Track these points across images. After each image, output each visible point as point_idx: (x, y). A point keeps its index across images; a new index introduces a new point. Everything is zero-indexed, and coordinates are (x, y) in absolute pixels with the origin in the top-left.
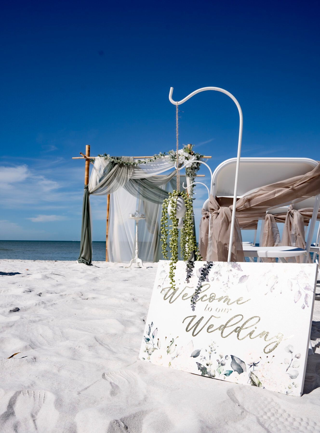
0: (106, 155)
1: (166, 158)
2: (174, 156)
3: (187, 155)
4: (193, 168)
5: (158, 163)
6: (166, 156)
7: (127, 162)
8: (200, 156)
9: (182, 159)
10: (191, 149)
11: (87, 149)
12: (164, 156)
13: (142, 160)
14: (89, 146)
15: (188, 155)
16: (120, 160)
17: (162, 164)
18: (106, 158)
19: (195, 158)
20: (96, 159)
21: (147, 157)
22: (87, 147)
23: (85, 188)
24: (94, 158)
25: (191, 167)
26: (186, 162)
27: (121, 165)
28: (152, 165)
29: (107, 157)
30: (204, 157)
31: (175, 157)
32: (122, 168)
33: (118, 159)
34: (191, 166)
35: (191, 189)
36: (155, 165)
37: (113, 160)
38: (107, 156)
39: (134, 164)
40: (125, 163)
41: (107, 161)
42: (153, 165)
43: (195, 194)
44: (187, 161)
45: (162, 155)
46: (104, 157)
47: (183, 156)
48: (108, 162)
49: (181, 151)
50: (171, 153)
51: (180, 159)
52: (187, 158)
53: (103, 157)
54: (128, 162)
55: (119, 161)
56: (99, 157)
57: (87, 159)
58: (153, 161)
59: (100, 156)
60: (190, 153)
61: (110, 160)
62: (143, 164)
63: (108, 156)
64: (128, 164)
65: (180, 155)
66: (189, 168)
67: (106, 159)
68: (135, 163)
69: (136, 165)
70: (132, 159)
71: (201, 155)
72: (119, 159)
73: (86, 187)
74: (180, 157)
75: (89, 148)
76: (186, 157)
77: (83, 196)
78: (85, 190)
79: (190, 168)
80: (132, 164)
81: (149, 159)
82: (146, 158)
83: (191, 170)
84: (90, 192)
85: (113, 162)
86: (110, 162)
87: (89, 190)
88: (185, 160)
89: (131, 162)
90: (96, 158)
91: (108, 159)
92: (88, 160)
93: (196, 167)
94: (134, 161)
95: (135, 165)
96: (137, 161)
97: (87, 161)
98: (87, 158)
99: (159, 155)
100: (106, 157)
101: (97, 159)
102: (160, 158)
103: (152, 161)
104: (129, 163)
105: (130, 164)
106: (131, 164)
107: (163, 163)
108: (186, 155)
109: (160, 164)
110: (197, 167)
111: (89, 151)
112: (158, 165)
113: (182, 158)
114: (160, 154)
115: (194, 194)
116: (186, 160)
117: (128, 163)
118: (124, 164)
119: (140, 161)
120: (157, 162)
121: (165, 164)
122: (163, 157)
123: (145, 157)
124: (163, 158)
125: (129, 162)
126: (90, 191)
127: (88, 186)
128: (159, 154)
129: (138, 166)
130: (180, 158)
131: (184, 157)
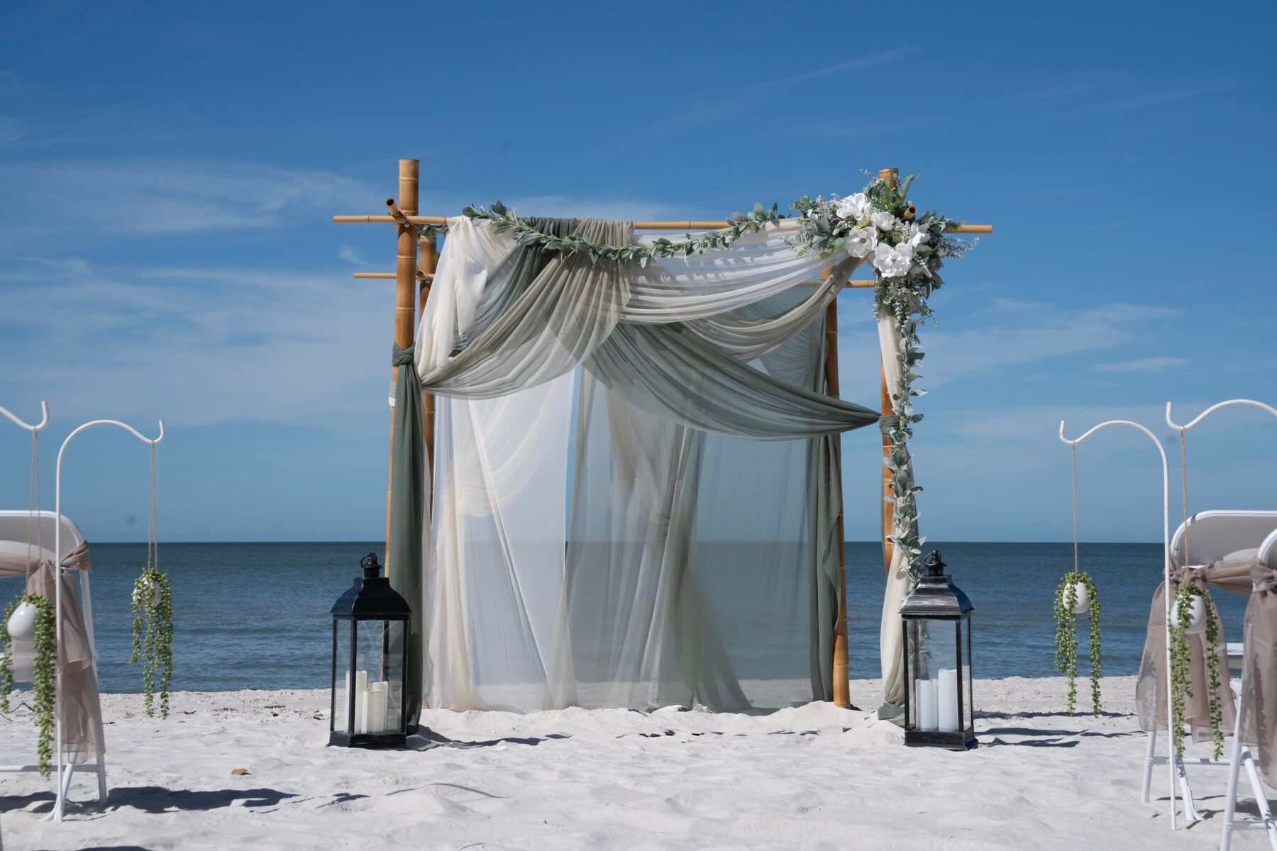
0: (502, 210)
1: (782, 230)
2: (827, 226)
3: (886, 221)
4: (915, 279)
5: (746, 254)
6: (784, 223)
7: (604, 248)
8: (946, 224)
9: (863, 241)
10: (901, 195)
11: (404, 178)
12: (773, 219)
13: (676, 239)
14: (416, 163)
15: (892, 222)
16: (573, 239)
17: (765, 258)
18: (500, 225)
19: (924, 235)
20: (452, 229)
21: (693, 223)
22: (404, 166)
23: (397, 365)
24: (445, 222)
25: (906, 276)
26: (887, 253)
27: (576, 260)
28: (718, 262)
29: (508, 219)
30: (964, 227)
31: (832, 229)
32: (580, 273)
33: (557, 231)
34: (905, 273)
35: (903, 373)
36: (731, 260)
37: (536, 235)
38: (509, 214)
39: (638, 255)
40: (594, 252)
41: (508, 240)
42: (726, 263)
43: (922, 394)
44: (890, 249)
45: (764, 218)
46: (494, 219)
47: (870, 224)
48: (511, 245)
49: (858, 200)
50: (810, 212)
51: (856, 240)
52: (888, 238)
53: (486, 217)
54: (612, 248)
55: (566, 240)
56: (467, 219)
57: (407, 226)
58: (726, 245)
59: (473, 216)
60: (898, 213)
61: (520, 235)
62: (682, 255)
63: (513, 213)
64: (610, 258)
65: (855, 223)
66: (895, 279)
67: (502, 227)
68: (639, 250)
69: (648, 261)
70: (626, 237)
71: (947, 220)
72: (563, 230)
73: (406, 358)
74: (855, 230)
75: (415, 174)
76: (881, 231)
77: (392, 402)
78: (396, 370)
79: (902, 281)
80: (631, 257)
81: (704, 232)
82: (689, 227)
83: (904, 289)
84: (427, 378)
85: (538, 244)
86: (522, 246)
87: (420, 369)
88: (881, 244)
89: (621, 248)
90: (453, 223)
91: (514, 227)
92: (410, 230)
93: (924, 275)
94: (635, 244)
95: (643, 262)
96: (648, 240)
97: (405, 235)
98: (408, 222)
99: (751, 215)
100: (502, 219)
101: (458, 225)
102: (757, 229)
103: (720, 244)
104: (615, 252)
105: (620, 257)
106: (624, 256)
107: (770, 251)
108: (881, 222)
109: (756, 259)
110: (930, 276)
111: (415, 187)
112: (747, 259)
113: (864, 234)
114: (757, 214)
115: (915, 394)
116: (884, 246)
117: (609, 251)
118: (594, 259)
119: (665, 243)
120: (743, 249)
121: (777, 255)
122: (769, 225)
123: (686, 223)
124: (773, 231)
125: (614, 248)
126: (423, 376)
127: (412, 354)
128: (752, 210)
129: (652, 264)
130: (856, 235)
131: (873, 230)
